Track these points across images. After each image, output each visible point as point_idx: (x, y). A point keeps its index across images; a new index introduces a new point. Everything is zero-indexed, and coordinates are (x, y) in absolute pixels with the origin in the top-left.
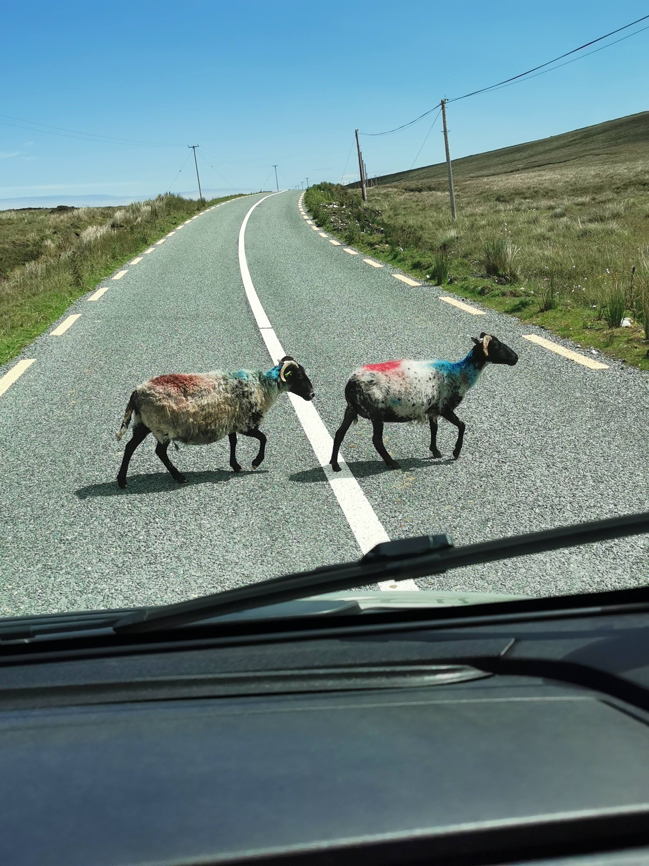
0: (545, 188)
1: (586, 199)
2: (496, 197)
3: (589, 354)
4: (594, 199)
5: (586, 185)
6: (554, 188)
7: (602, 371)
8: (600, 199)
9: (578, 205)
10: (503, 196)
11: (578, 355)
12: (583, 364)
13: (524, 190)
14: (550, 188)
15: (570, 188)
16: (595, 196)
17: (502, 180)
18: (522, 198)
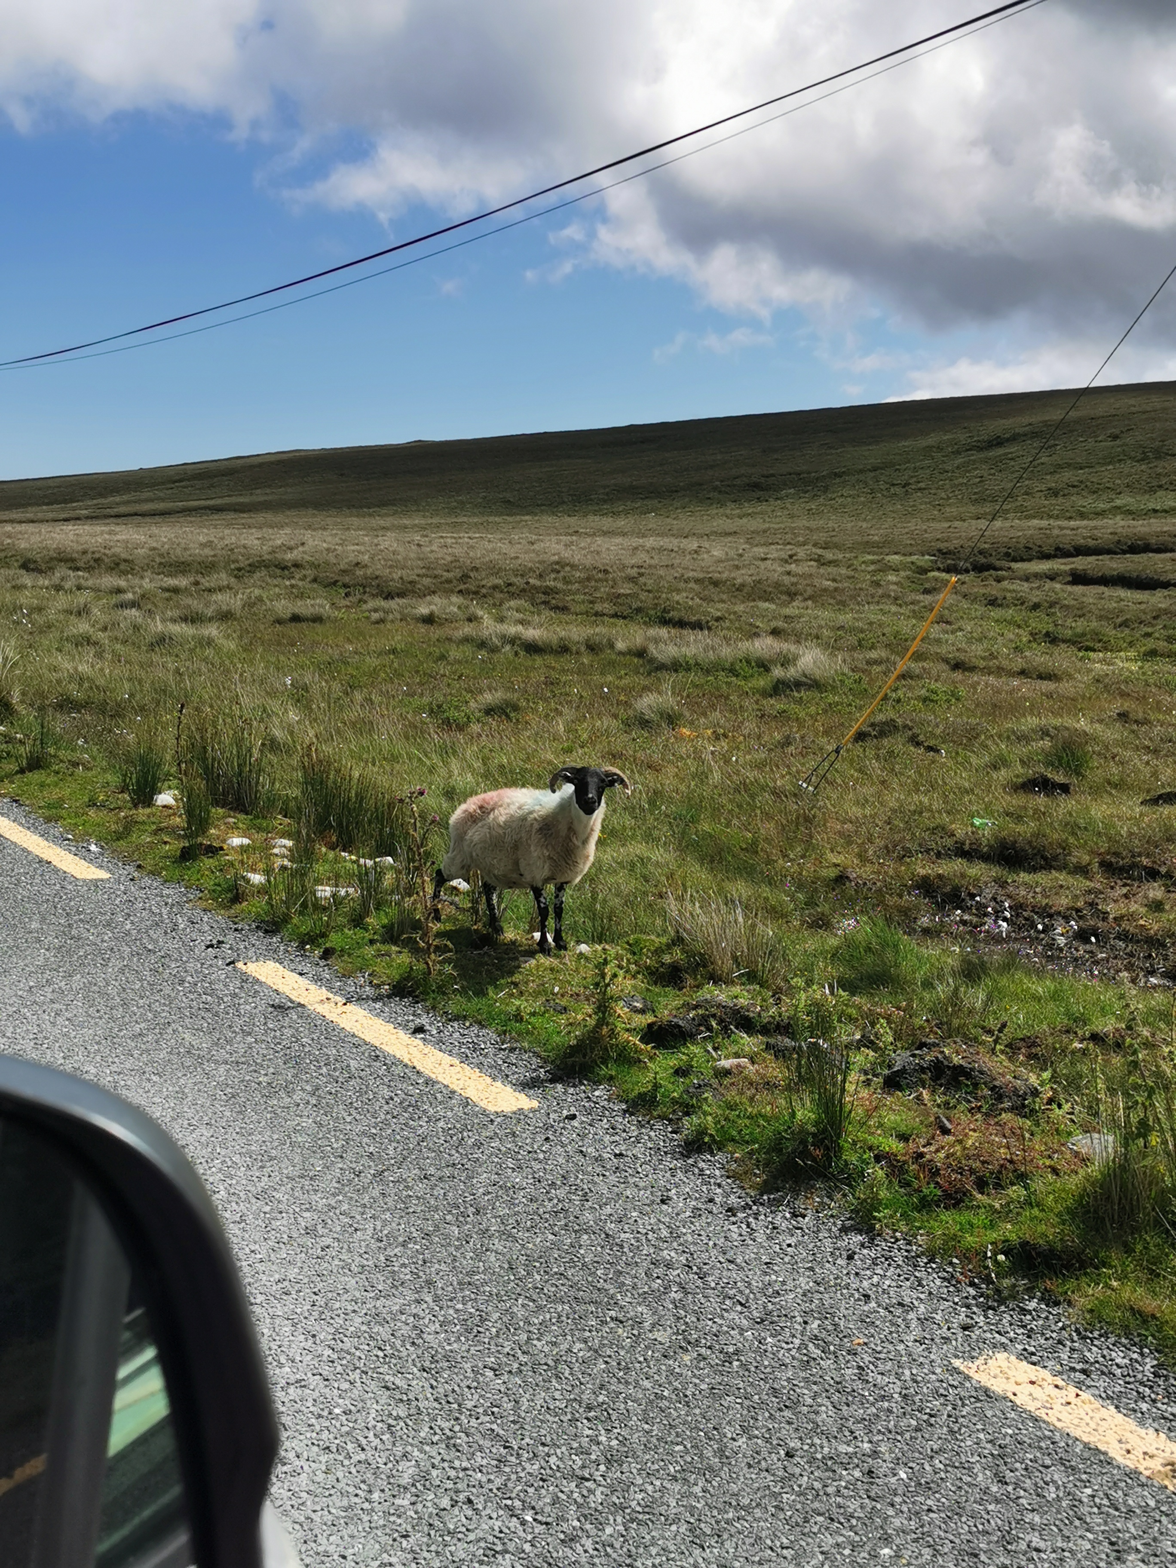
0: (114, 555)
1: (182, 582)
2: (21, 561)
3: (82, 852)
4: (197, 583)
5: (186, 557)
6: (131, 558)
7: (96, 884)
8: (207, 584)
9: (167, 590)
10: (35, 562)
11: (64, 852)
12: (65, 869)
13: (75, 555)
14: (124, 556)
15: (158, 560)
16: (199, 578)
17: (40, 532)
18: (70, 568)
